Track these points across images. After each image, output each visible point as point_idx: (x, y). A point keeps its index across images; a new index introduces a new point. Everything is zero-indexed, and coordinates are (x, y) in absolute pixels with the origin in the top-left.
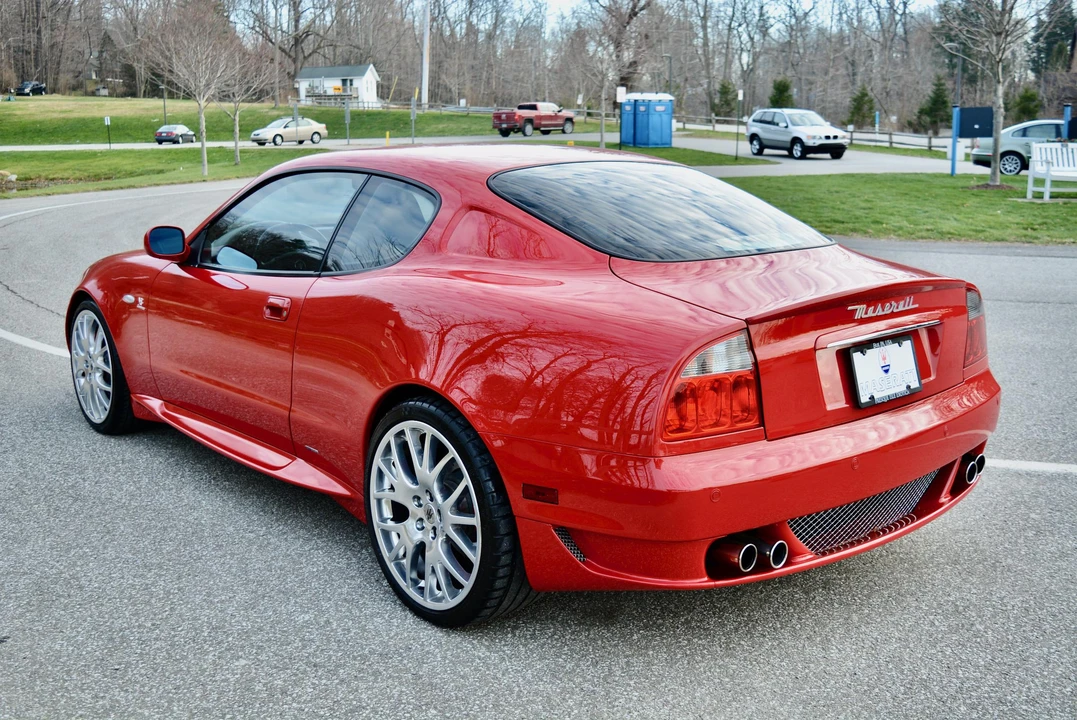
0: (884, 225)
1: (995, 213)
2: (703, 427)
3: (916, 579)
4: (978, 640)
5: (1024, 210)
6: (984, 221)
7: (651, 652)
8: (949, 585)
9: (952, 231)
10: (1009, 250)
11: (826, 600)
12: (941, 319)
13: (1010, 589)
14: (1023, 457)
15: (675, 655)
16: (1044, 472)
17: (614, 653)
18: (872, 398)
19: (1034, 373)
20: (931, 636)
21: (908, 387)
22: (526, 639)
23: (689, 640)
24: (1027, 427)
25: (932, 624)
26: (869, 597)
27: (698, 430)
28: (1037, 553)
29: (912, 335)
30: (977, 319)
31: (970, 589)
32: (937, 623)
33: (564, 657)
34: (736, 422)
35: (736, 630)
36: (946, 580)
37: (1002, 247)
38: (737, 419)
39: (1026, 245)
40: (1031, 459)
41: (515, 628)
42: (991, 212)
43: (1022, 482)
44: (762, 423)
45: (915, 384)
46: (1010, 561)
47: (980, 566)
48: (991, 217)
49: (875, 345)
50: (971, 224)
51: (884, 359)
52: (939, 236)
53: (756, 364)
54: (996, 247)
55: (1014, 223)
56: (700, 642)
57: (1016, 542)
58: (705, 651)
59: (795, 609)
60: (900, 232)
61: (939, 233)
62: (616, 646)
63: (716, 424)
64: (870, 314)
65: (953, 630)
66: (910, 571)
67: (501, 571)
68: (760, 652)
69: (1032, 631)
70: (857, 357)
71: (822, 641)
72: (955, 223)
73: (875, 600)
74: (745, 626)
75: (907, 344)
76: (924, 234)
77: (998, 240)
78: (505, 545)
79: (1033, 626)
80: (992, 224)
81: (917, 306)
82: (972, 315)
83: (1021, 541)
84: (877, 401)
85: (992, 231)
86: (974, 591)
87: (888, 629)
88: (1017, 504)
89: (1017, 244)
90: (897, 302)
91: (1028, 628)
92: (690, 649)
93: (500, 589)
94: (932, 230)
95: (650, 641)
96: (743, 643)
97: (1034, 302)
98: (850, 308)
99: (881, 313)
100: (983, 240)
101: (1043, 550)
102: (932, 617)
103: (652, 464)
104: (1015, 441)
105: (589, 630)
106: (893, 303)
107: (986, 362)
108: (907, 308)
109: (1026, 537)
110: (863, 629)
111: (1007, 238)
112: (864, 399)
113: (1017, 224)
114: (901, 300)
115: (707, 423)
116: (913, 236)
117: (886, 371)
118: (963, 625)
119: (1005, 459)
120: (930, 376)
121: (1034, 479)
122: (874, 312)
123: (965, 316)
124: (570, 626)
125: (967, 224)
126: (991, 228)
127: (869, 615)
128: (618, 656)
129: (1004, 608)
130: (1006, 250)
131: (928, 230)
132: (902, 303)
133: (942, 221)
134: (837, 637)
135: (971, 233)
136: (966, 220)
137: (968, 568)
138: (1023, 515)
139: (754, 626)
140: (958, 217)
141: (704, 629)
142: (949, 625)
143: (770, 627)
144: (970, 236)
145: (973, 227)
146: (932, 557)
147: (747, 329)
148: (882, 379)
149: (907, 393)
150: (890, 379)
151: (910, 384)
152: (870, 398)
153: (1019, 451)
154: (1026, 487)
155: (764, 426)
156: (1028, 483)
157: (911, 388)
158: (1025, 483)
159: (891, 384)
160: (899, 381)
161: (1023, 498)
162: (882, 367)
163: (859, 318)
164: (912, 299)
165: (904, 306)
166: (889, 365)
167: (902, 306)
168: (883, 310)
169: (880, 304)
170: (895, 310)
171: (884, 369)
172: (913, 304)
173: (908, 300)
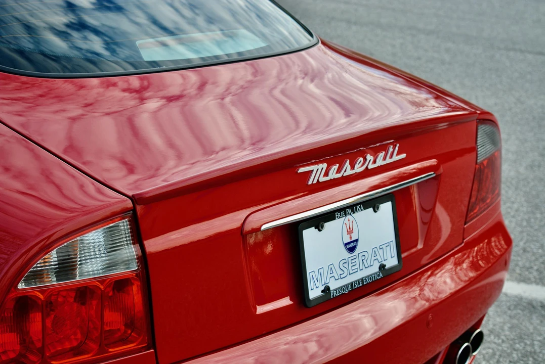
18: (327, 290)
21: (382, 267)
44: (152, 344)
45: (392, 261)
49: (337, 215)
51: (350, 232)
64: (333, 175)
70: (309, 235)
75: (386, 208)
81: (403, 156)
82: (484, 150)
84: (333, 294)
98: (301, 170)
99: (349, 172)
104: (534, 254)
106: (370, 157)
107: (497, 207)
108: (388, 161)
112: (314, 292)
114: (382, 151)
117: (352, 250)
120: (415, 245)
122: (338, 171)
132: (381, 155)
148: (344, 261)
149: (379, 276)
150: (357, 260)
151: (384, 263)
152: (322, 291)
153: (537, 270)
154: (539, 327)
155: (154, 347)
156: (541, 322)
157: (386, 268)
158: (538, 322)
159: (357, 266)
160: (369, 261)
161: (532, 345)
162: (346, 244)
163: (315, 182)
164: (397, 148)
165: (385, 159)
166: (357, 241)
167: (382, 157)
168: (353, 168)
169: (348, 161)
170: (371, 166)
171: (348, 246)
172: (398, 154)
173: (391, 150)
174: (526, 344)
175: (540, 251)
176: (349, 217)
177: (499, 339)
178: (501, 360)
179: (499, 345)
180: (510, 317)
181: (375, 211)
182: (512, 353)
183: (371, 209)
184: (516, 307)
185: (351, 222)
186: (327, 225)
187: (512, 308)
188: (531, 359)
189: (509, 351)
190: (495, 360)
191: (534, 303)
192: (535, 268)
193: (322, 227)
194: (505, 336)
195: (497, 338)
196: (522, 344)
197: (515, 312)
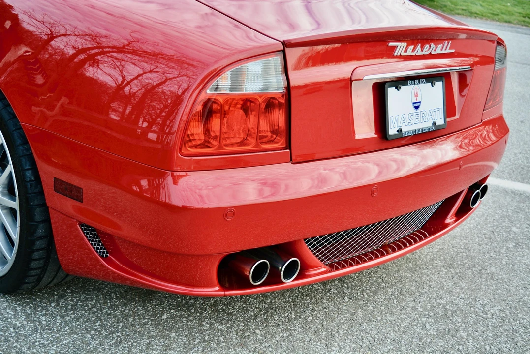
0: (435, 3)
1: (506, 5)
2: (226, 145)
3: (417, 279)
4: (461, 348)
5: (525, 5)
6: (499, 9)
7: (174, 335)
8: (442, 287)
9: (478, 12)
10: (513, 29)
11: (339, 292)
12: (472, 65)
13: (491, 297)
14: (510, 178)
15: (194, 339)
16: (524, 192)
17: (140, 332)
18: (400, 131)
19: (522, 114)
20: (421, 340)
21: (434, 124)
22: (66, 310)
23: (211, 324)
24: (515, 154)
25: (424, 326)
26: (375, 293)
27: (220, 147)
28: (515, 263)
29: (444, 77)
30: (502, 69)
31: (459, 293)
32: (428, 327)
33: (93, 332)
34: (262, 143)
35: (256, 316)
36: (441, 282)
37: (508, 27)
38: (264, 140)
39: (524, 27)
40: (516, 180)
41: (62, 297)
42: (504, 4)
43: (508, 199)
44: (289, 146)
45: (440, 122)
46: (493, 269)
47: (469, 272)
48: (504, 7)
49: (410, 82)
50: (491, 10)
51: (416, 96)
52: (469, 14)
53: (288, 88)
54: (505, 26)
55: (517, 13)
56: (220, 327)
57: (499, 251)
58: (222, 339)
59: (311, 300)
60: (445, 9)
61: (469, 12)
62: (144, 324)
63: (242, 143)
64: (410, 52)
65: (441, 335)
66: (413, 271)
67: (36, 254)
68: (270, 343)
69: (506, 342)
70: (391, 91)
71: (326, 337)
72: (480, 8)
73: (380, 297)
74: (265, 313)
75: (439, 85)
76: (460, 12)
77: (506, 22)
78: (40, 231)
79: (507, 336)
80: (504, 11)
81: (453, 51)
82: (498, 66)
83: (503, 251)
84: (404, 134)
85: (504, 16)
86: (462, 296)
87: (386, 328)
88: (503, 217)
89: (518, 26)
90: (435, 45)
91: (503, 339)
92: (209, 335)
93: (36, 269)
94: (465, 10)
95: (176, 323)
96: (257, 331)
97: (526, 64)
98: (391, 44)
99: (420, 53)
100: (497, 21)
101: (520, 261)
102: (424, 319)
103: (169, 179)
104: (505, 164)
105: (126, 305)
106: (432, 45)
108: (444, 51)
109: (508, 248)
110: (365, 326)
111: (513, 21)
112: (392, 131)
113: (520, 13)
114: (440, 44)
115: (234, 141)
116: (453, 12)
117: (417, 108)
118: (449, 331)
119: (497, 178)
120: (454, 115)
121: (517, 197)
122: (413, 51)
123: (492, 66)
124: (111, 299)
125: (488, 9)
126: (502, 13)
127: (372, 311)
128: (141, 336)
129: (485, 316)
130: (510, 29)
131: (463, 10)
132: (440, 46)
133: (472, 5)
134: (341, 332)
135: (489, 15)
136: (487, 7)
137: (460, 272)
138: (507, 227)
139: (272, 315)
140: (483, 4)
141: (228, 314)
142: (438, 330)
143: (285, 317)
144: (489, 17)
145: (492, 12)
146: (432, 259)
147: (284, 51)
148: (412, 114)
149: (432, 128)
150: (419, 115)
151: (436, 121)
152: (398, 131)
153: (508, 173)
154: (510, 203)
155: (290, 149)
156: (512, 200)
157: (437, 124)
158: (510, 200)
159: (419, 120)
160: (426, 118)
161: (508, 212)
162: (414, 103)
163: (398, 54)
164: (450, 44)
165: (442, 50)
166: (420, 102)
167: (440, 49)
168: (422, 50)
169: (420, 45)
170: (433, 52)
171: (415, 105)
172: (450, 49)
173: (446, 44)
174: (503, 211)
175: (509, 163)
176: (416, 85)
177: (486, 207)
178: (488, 218)
179: (486, 210)
180: (492, 196)
181: (432, 86)
182: (495, 215)
183: (430, 84)
184: (495, 191)
185: (417, 89)
186: (403, 88)
187: (493, 191)
188: (507, 219)
189: (493, 214)
190: (484, 218)
191: (507, 190)
192: (507, 171)
193: (400, 88)
194: (490, 206)
195: (484, 206)
196: (501, 211)
197: (495, 194)
